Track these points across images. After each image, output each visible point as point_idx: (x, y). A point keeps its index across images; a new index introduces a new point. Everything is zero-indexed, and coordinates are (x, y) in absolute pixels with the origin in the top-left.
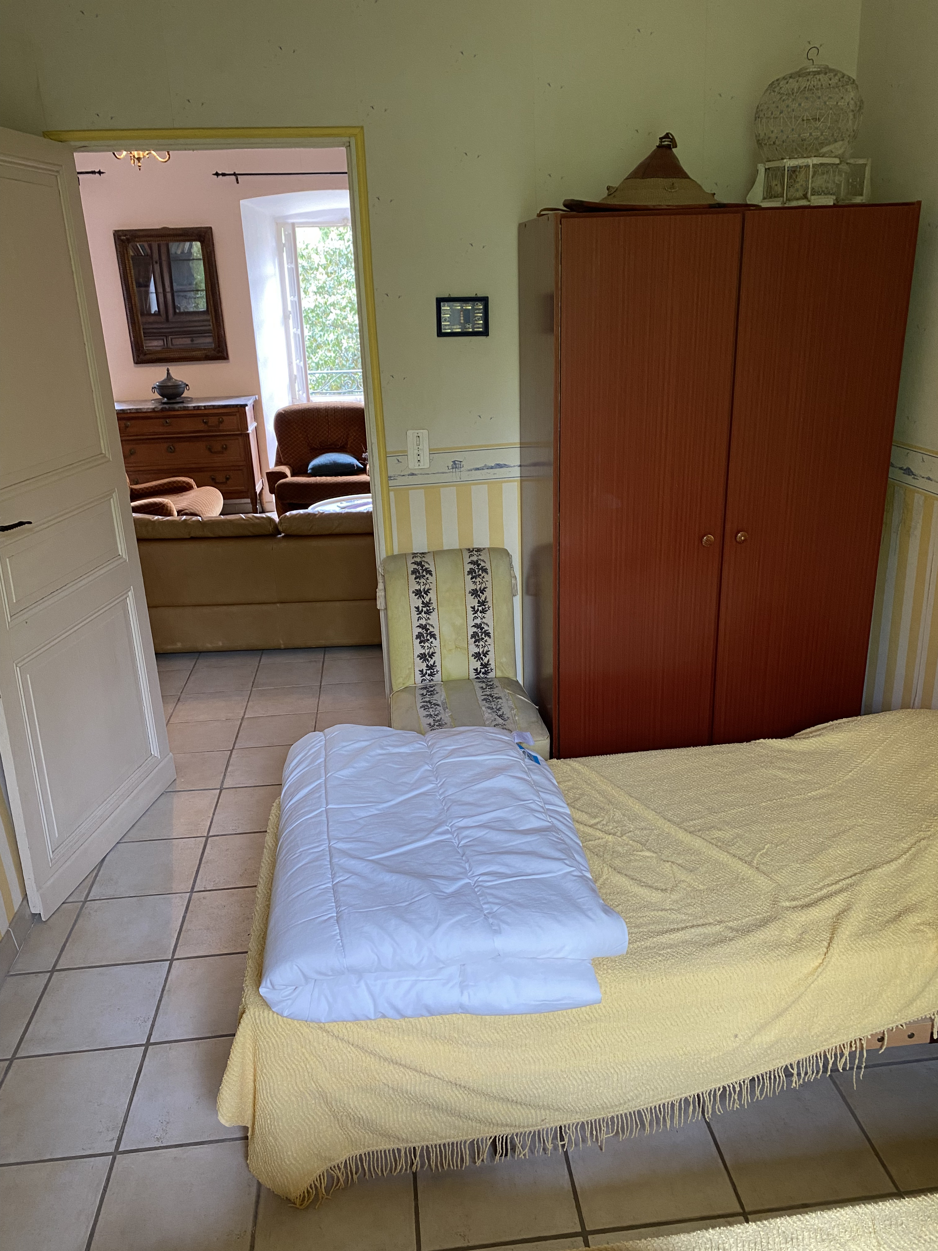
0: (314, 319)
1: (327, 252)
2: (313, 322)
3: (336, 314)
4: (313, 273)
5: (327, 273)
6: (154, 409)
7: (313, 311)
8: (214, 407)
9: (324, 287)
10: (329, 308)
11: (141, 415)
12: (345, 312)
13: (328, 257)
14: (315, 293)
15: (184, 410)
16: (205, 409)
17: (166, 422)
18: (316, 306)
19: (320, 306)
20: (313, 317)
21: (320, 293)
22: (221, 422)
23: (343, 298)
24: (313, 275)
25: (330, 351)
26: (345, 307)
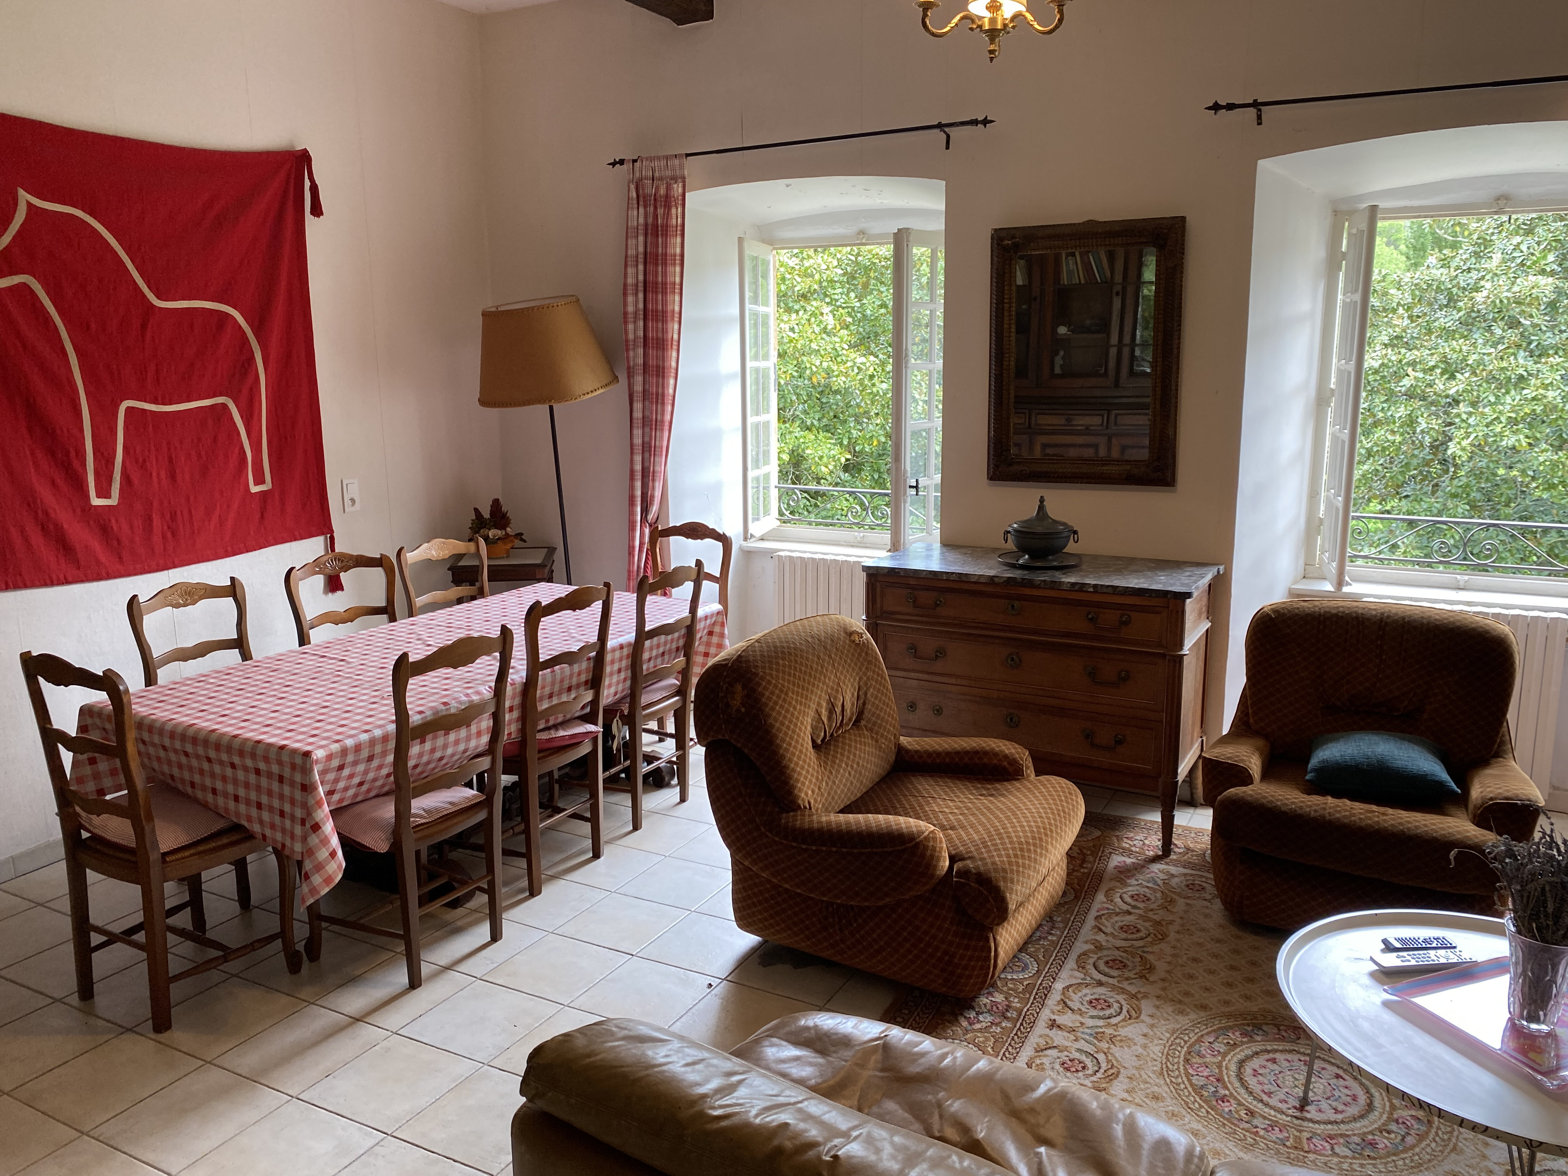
0: (1376, 384)
1: (1416, 285)
2: (1373, 388)
3: (1415, 378)
4: (1386, 317)
5: (1410, 317)
6: (992, 578)
7: (1376, 372)
8: (1115, 590)
9: (1402, 337)
10: (1406, 368)
11: (965, 587)
12: (1431, 375)
13: (1417, 293)
14: (1386, 345)
15: (1052, 588)
16: (1095, 592)
17: (1013, 606)
18: (1383, 364)
19: (1390, 364)
20: (1375, 380)
21: (1393, 346)
22: (1126, 623)
23: (1432, 354)
24: (1386, 320)
25: (1393, 432)
26: (1432, 369)
